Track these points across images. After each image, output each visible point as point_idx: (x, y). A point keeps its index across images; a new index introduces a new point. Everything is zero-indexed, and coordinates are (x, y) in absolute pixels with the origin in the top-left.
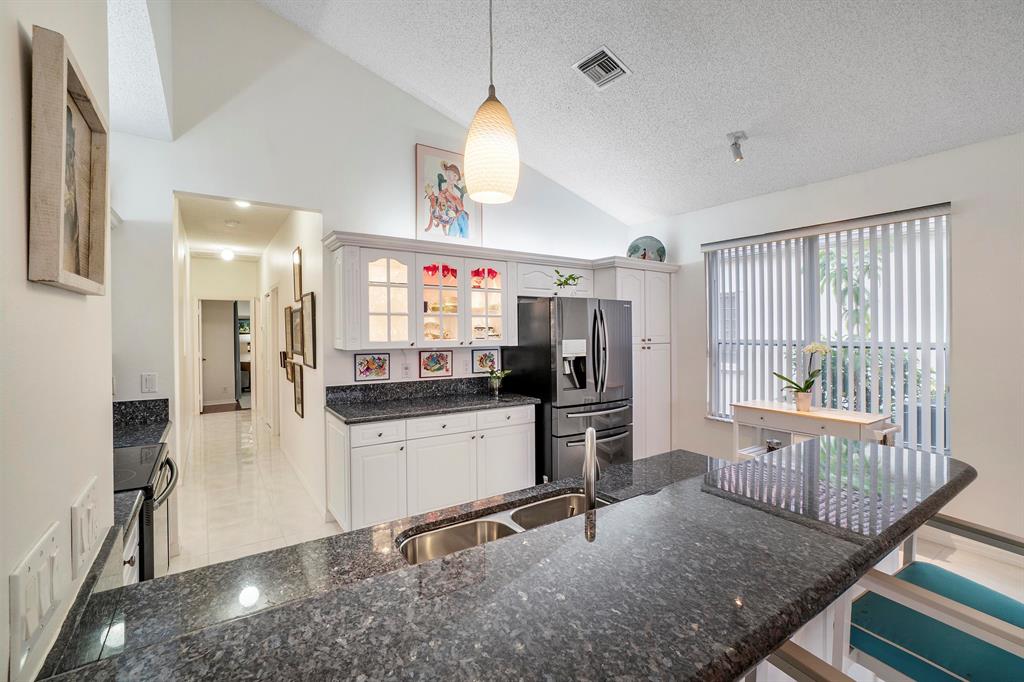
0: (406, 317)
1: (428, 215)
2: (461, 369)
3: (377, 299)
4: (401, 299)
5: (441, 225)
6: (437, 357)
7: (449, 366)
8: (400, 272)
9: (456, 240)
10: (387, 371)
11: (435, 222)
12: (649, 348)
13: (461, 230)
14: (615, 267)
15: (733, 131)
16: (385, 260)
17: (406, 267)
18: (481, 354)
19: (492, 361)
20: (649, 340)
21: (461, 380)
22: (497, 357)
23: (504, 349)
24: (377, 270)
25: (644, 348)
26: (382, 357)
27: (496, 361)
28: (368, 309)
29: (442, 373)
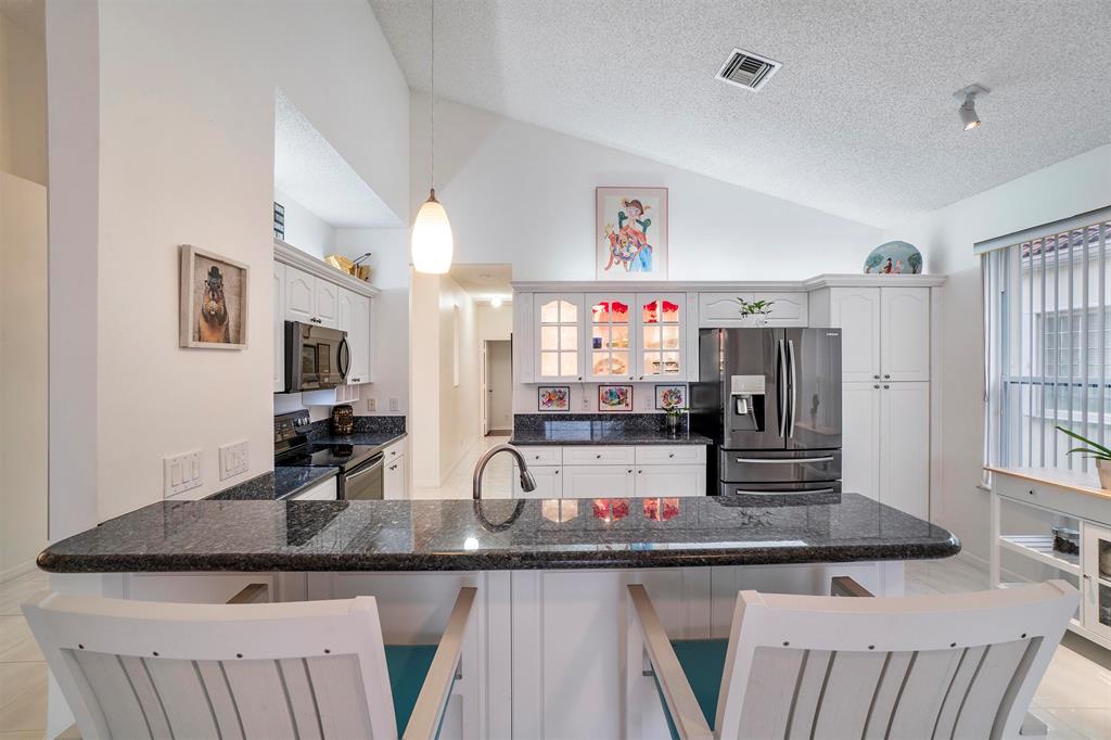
0: (575, 354)
1: (608, 254)
2: (643, 405)
3: (549, 338)
4: (570, 337)
5: (622, 263)
6: (619, 392)
7: (629, 401)
8: (570, 312)
9: (638, 275)
10: (567, 403)
11: (615, 260)
12: (886, 387)
13: (644, 264)
14: (828, 287)
15: (961, 87)
16: (556, 302)
17: (575, 307)
18: (666, 389)
19: (679, 397)
20: (887, 377)
21: (641, 416)
22: (684, 393)
23: (692, 385)
24: (549, 312)
25: (877, 387)
26: (562, 390)
27: (683, 397)
28: (541, 347)
29: (622, 407)
